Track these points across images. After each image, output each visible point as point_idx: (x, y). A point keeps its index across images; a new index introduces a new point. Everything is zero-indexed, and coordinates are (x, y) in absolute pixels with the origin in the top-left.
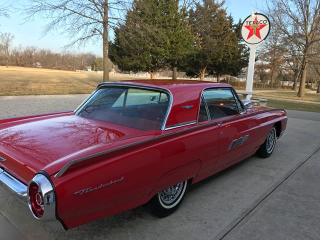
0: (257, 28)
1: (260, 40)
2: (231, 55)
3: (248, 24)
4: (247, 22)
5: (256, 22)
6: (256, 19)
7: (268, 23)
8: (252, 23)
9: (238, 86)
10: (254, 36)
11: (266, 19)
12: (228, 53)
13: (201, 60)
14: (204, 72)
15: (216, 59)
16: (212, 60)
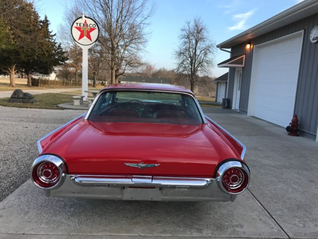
0: (87, 31)
1: (91, 42)
2: (46, 52)
3: (78, 26)
4: (77, 23)
5: (85, 24)
6: (86, 22)
7: (96, 27)
8: (82, 25)
9: (48, 84)
10: (85, 38)
11: (94, 23)
12: (42, 51)
13: (12, 56)
14: (13, 69)
15: (30, 56)
16: (25, 57)
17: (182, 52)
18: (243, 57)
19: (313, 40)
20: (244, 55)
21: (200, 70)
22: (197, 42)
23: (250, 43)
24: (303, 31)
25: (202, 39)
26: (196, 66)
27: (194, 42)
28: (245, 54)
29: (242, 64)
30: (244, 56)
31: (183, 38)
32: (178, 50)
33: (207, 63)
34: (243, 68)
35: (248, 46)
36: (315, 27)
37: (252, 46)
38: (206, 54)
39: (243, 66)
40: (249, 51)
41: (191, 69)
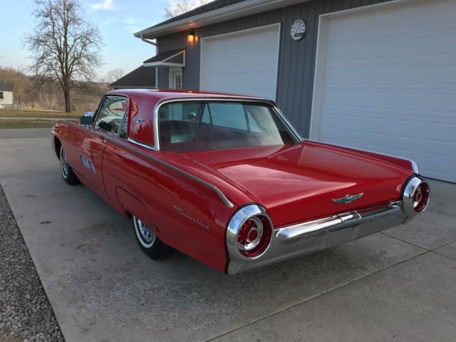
17: (41, 38)
18: (182, 54)
19: (296, 36)
20: (183, 49)
21: (76, 70)
22: (66, 24)
23: (192, 34)
24: (279, 24)
25: (75, 20)
26: (69, 63)
27: (61, 23)
28: (186, 49)
29: (182, 63)
30: (184, 52)
31: (39, 16)
32: (33, 34)
33: (89, 60)
34: (183, 68)
35: (191, 38)
36: (298, 20)
37: (197, 39)
38: (84, 45)
39: (184, 65)
40: (192, 44)
41: (62, 67)
